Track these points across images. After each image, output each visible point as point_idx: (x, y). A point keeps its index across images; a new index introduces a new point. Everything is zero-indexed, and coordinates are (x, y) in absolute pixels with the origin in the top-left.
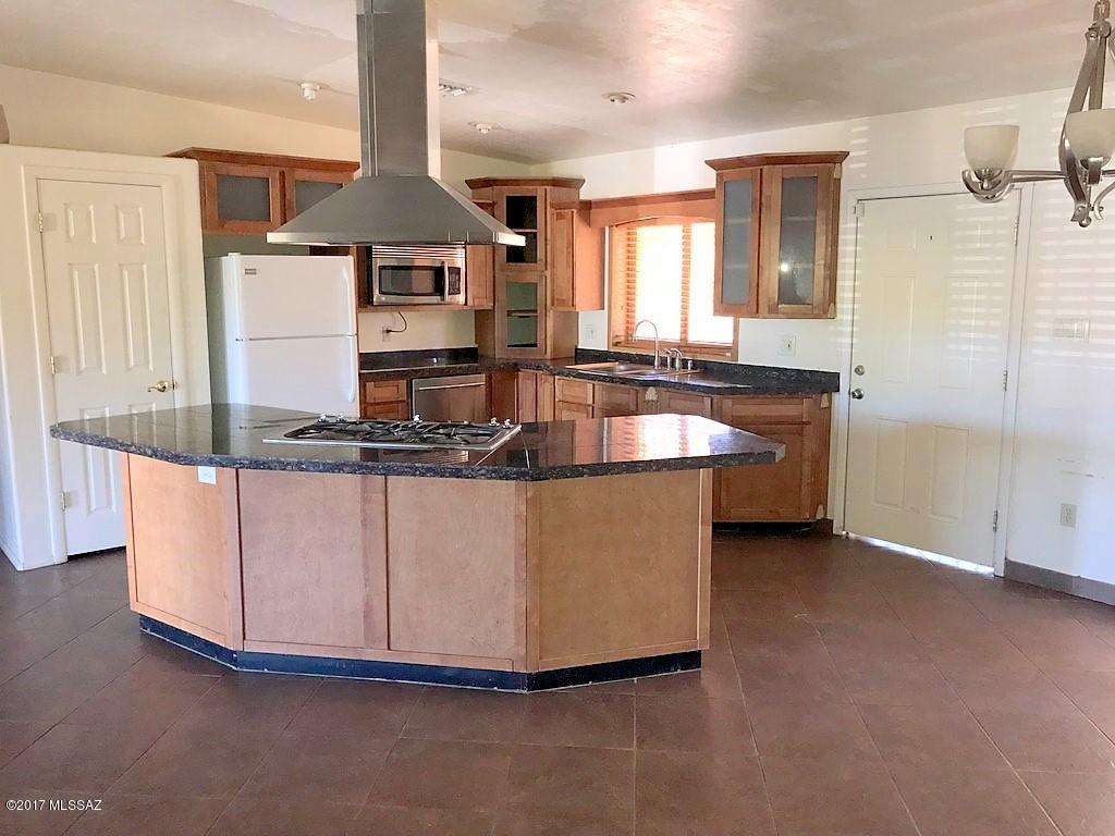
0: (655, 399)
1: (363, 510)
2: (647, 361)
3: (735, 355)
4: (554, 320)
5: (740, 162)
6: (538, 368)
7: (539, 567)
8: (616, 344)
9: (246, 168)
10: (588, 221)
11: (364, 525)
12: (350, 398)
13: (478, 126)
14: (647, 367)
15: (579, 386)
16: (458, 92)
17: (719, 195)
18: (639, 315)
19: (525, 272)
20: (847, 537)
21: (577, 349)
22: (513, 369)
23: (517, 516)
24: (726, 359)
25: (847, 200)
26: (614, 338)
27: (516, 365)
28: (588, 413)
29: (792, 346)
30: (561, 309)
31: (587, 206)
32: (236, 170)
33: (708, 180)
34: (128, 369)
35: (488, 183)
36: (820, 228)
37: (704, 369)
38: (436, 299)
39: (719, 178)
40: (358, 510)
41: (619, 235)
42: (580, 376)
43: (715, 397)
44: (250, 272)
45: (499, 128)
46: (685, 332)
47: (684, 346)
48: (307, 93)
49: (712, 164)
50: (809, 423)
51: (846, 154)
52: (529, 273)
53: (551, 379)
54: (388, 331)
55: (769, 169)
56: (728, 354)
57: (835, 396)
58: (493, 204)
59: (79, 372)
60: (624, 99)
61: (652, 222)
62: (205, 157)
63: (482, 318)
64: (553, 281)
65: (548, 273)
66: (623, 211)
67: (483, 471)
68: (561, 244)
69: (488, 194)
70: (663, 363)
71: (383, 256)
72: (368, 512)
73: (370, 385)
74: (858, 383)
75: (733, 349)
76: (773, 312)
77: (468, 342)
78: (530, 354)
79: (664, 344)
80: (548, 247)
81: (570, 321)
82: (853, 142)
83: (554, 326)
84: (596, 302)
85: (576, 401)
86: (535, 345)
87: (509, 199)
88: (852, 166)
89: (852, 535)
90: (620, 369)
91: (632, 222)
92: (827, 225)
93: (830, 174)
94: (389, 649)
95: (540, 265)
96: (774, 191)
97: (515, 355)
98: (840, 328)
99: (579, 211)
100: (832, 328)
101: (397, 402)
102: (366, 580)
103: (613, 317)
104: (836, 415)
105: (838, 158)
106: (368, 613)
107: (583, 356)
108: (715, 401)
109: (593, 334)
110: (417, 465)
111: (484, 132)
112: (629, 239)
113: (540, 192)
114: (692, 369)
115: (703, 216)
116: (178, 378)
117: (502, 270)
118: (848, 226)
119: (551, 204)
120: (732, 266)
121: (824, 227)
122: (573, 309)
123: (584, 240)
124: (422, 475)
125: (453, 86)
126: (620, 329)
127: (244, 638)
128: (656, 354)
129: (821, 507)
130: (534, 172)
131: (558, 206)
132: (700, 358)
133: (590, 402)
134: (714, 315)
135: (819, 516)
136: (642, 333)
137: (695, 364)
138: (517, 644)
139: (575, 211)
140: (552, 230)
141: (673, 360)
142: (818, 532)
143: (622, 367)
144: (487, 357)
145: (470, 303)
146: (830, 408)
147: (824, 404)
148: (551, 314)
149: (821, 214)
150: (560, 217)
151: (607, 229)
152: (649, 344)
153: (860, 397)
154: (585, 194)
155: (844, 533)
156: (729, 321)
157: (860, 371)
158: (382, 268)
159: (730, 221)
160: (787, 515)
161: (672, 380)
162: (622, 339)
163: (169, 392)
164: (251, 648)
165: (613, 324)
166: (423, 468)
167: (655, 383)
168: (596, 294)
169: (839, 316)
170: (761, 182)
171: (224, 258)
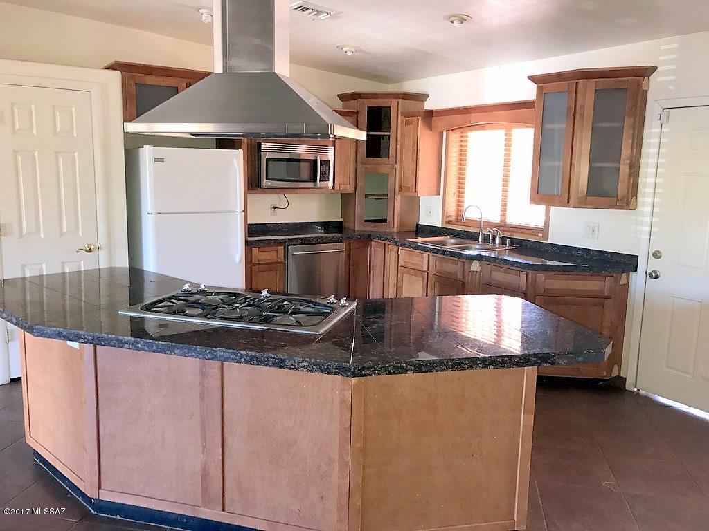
0: (479, 270)
1: (202, 384)
2: (473, 237)
3: (546, 236)
4: (401, 203)
5: (559, 77)
6: (386, 239)
7: (363, 451)
8: (449, 222)
9: (158, 79)
10: (430, 126)
11: (202, 398)
12: (237, 260)
13: (345, 49)
14: (473, 242)
15: (417, 256)
16: (324, 16)
17: (539, 106)
18: (467, 201)
19: (379, 165)
20: (638, 393)
21: (417, 225)
22: (367, 239)
23: (343, 402)
24: (538, 238)
25: (653, 109)
26: (447, 217)
27: (369, 236)
28: (423, 278)
29: (596, 232)
30: (406, 194)
31: (430, 114)
32: (150, 80)
33: (529, 92)
34: (61, 234)
35: (354, 96)
36: (627, 133)
37: (520, 246)
38: (310, 184)
39: (539, 90)
40: (198, 384)
41: (455, 137)
42: (417, 247)
43: (530, 272)
44: (159, 160)
45: (361, 51)
46: (504, 215)
47: (503, 226)
48: (204, 17)
49: (534, 79)
50: (608, 297)
51: (654, 69)
52: (382, 165)
53: (395, 248)
54: (275, 208)
55: (583, 82)
56: (540, 235)
57: (633, 275)
58: (357, 113)
59: (21, 235)
60: (462, 21)
61: (482, 127)
62: (127, 69)
63: (347, 200)
64: (401, 171)
65: (397, 166)
66: (458, 119)
67: (305, 364)
68: (408, 143)
69: (354, 105)
70: (486, 239)
71: (270, 150)
72: (206, 385)
73: (255, 250)
74: (654, 265)
75: (545, 231)
76: (583, 203)
77: (336, 217)
78: (381, 228)
79: (488, 224)
80: (398, 147)
81: (413, 204)
82: (661, 58)
83: (401, 207)
84: (434, 189)
85: (413, 267)
86: (385, 221)
87: (370, 110)
88: (659, 79)
89: (642, 392)
90: (450, 243)
91: (466, 127)
92: (634, 130)
93: (639, 85)
94: (223, 510)
95: (392, 160)
96: (588, 101)
97: (370, 228)
98: (640, 218)
99: (423, 118)
100: (634, 218)
101: (277, 263)
102: (204, 447)
103: (447, 201)
104: (632, 291)
105: (646, 72)
106: (205, 476)
107: (422, 230)
108: (530, 276)
109: (431, 214)
110: (242, 352)
111: (349, 54)
112: (461, 141)
113: (393, 103)
114: (510, 245)
115: (524, 122)
116: (102, 242)
117: (362, 163)
118: (653, 131)
119: (401, 113)
120: (547, 164)
121: (631, 132)
122: (415, 194)
123: (426, 142)
124: (247, 362)
125: (320, 9)
126: (451, 210)
127: (100, 487)
128: (481, 232)
129: (616, 367)
130: (391, 88)
131: (406, 115)
132: (517, 236)
133: (425, 268)
134: (531, 203)
135: (615, 374)
136: (470, 214)
137: (513, 242)
138: (340, 521)
139: (420, 118)
140: (402, 134)
141: (494, 238)
142: (613, 387)
143: (453, 241)
144: (349, 229)
145: (337, 188)
146: (627, 284)
147: (623, 282)
148: (398, 198)
149: (628, 121)
150: (408, 123)
151: (445, 133)
152: (475, 223)
153: (656, 277)
154: (429, 105)
155: (635, 389)
156: (542, 208)
157: (656, 255)
158: (268, 160)
159: (547, 126)
160: (587, 372)
161: (493, 256)
162: (453, 218)
163: (95, 253)
164: (106, 496)
165: (447, 206)
166: (247, 355)
167: (479, 258)
168: (434, 183)
169: (640, 208)
170: (576, 93)
171: (141, 149)
